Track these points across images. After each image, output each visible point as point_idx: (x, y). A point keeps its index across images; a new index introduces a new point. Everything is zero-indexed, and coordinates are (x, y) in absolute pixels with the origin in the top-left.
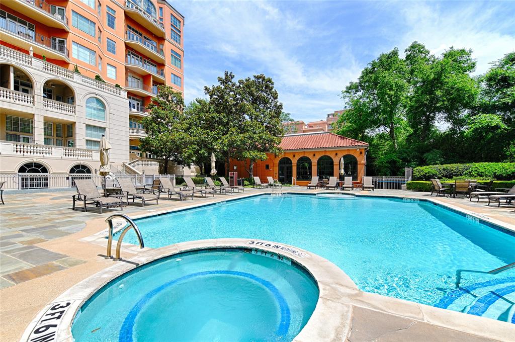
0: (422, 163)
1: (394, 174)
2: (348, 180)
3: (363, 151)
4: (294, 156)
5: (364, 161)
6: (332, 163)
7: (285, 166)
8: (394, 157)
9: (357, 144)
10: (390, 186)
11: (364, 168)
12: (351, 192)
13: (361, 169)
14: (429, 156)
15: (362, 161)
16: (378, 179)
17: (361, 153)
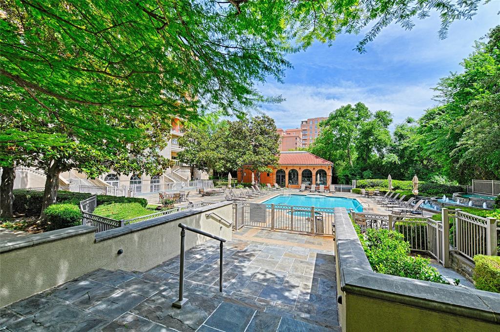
0: (362, 178)
1: (347, 183)
2: (322, 187)
3: (330, 168)
4: (287, 168)
5: (331, 174)
6: (311, 174)
7: (281, 174)
8: (347, 173)
9: (326, 163)
10: (344, 190)
11: (331, 178)
12: (323, 194)
13: (329, 180)
14: (365, 173)
15: (330, 173)
16: (338, 186)
17: (329, 169)
